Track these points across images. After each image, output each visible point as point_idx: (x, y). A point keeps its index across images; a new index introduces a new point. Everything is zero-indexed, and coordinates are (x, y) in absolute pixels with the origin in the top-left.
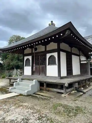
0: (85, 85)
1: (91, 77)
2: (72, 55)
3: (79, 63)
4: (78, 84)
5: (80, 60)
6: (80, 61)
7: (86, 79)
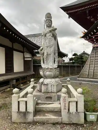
0: (26, 82)
1: (33, 73)
2: (14, 51)
3: (23, 60)
4: (16, 81)
5: (24, 56)
6: (24, 58)
7: (27, 75)
